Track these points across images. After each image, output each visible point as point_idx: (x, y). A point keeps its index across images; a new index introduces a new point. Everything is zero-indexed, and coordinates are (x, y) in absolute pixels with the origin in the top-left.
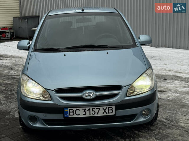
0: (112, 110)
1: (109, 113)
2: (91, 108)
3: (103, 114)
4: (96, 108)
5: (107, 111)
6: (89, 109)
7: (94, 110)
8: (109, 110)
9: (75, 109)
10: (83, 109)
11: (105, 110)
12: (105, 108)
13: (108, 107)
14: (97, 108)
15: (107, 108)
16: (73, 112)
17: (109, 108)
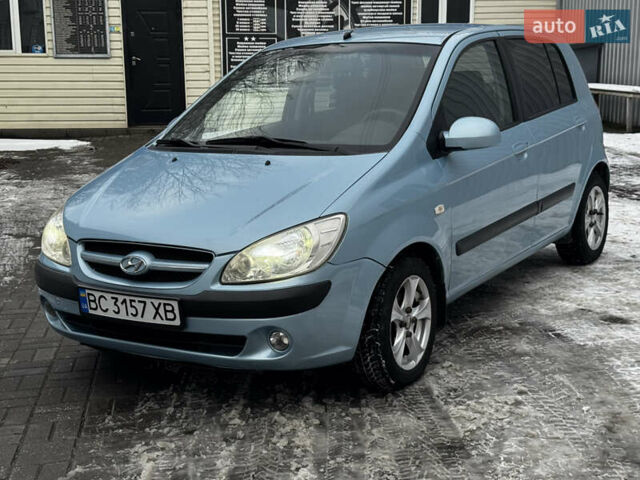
0: (172, 311)
1: (167, 319)
2: (128, 298)
3: (154, 318)
4: (137, 299)
5: (161, 311)
6: (124, 301)
7: (133, 304)
8: (166, 311)
9: (97, 295)
10: (113, 298)
11: (157, 309)
12: (156, 302)
13: (163, 302)
14: (140, 302)
15: (160, 304)
16: (94, 301)
17: (165, 305)
